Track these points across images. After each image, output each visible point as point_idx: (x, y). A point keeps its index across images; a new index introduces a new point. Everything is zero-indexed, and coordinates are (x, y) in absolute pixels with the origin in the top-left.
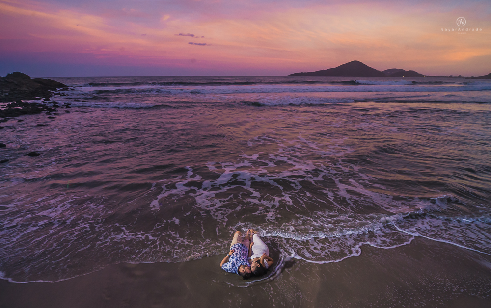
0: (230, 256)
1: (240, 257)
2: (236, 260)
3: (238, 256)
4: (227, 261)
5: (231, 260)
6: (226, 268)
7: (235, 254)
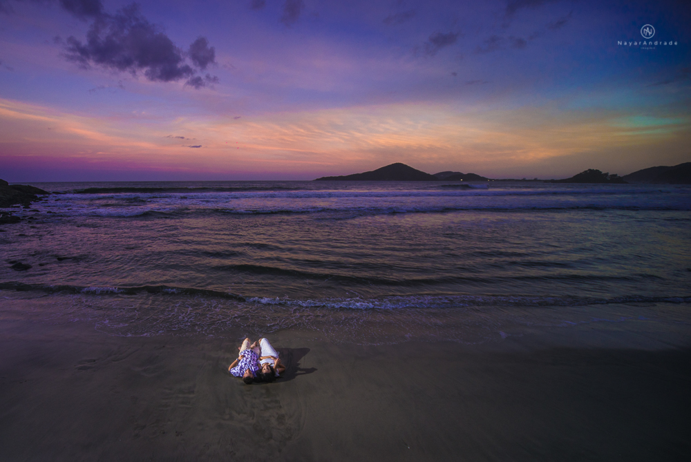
0: (240, 360)
1: (250, 361)
2: (245, 364)
3: (248, 360)
4: (236, 364)
5: (240, 364)
6: (234, 371)
7: (245, 359)
